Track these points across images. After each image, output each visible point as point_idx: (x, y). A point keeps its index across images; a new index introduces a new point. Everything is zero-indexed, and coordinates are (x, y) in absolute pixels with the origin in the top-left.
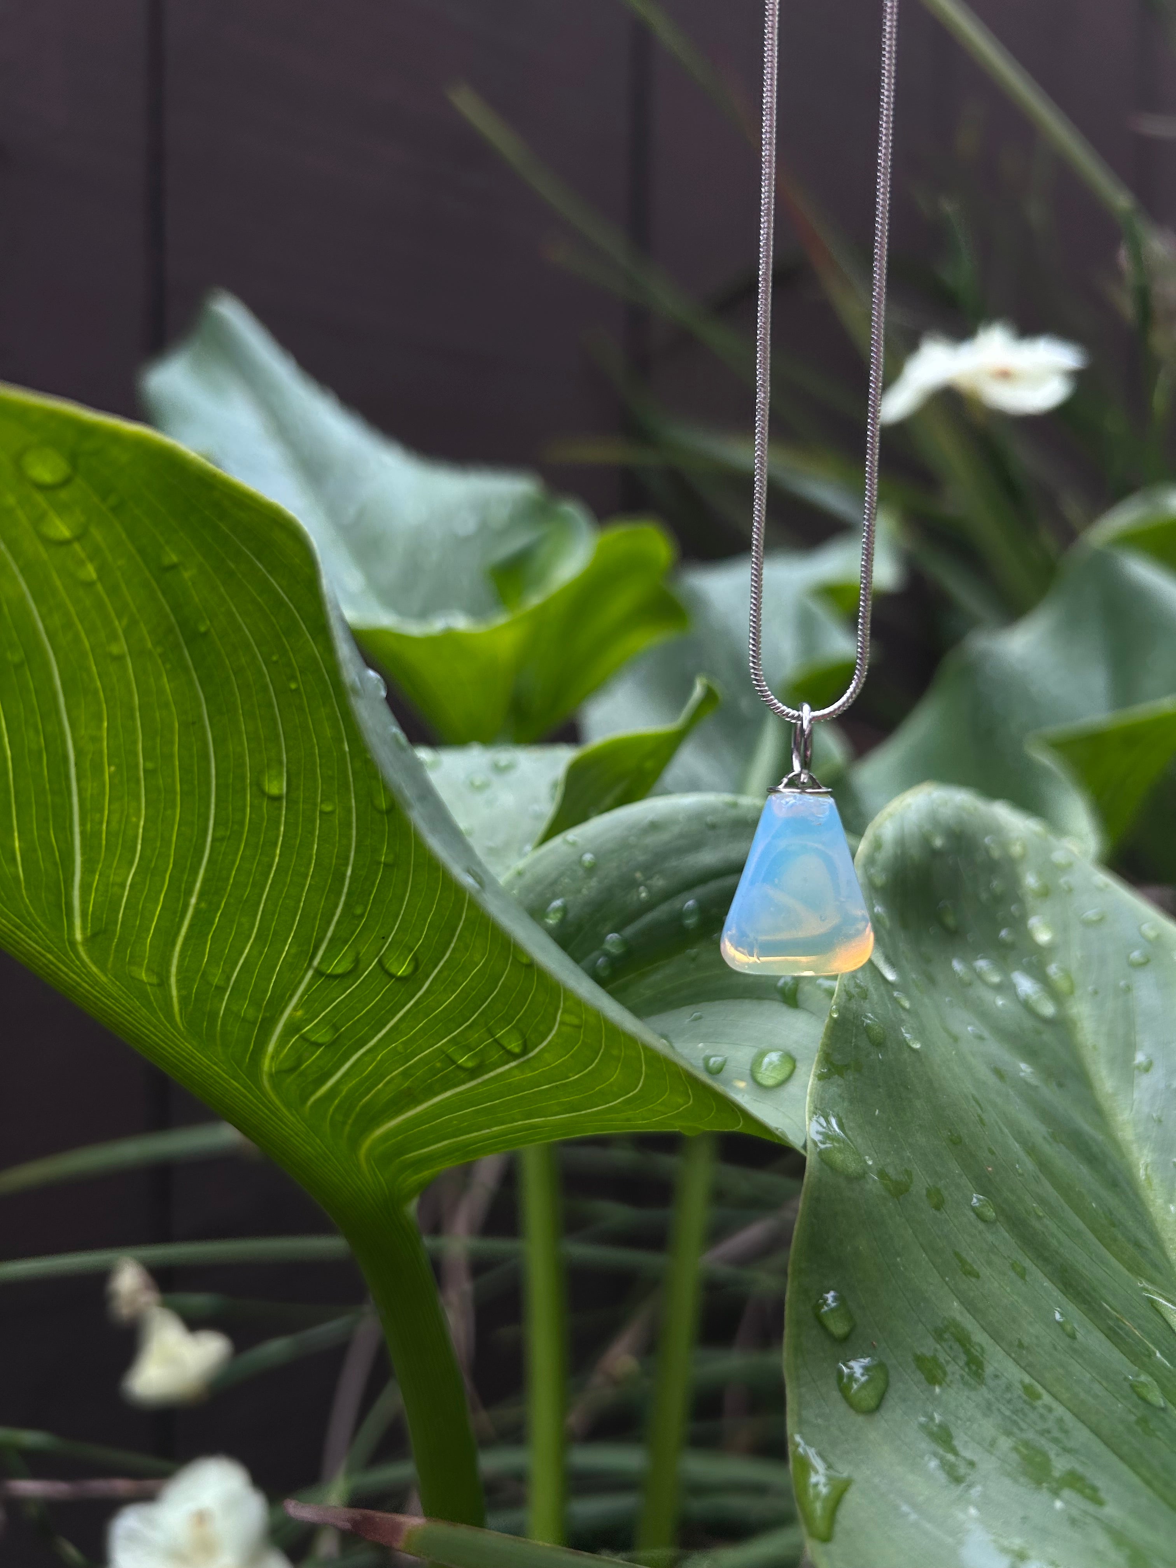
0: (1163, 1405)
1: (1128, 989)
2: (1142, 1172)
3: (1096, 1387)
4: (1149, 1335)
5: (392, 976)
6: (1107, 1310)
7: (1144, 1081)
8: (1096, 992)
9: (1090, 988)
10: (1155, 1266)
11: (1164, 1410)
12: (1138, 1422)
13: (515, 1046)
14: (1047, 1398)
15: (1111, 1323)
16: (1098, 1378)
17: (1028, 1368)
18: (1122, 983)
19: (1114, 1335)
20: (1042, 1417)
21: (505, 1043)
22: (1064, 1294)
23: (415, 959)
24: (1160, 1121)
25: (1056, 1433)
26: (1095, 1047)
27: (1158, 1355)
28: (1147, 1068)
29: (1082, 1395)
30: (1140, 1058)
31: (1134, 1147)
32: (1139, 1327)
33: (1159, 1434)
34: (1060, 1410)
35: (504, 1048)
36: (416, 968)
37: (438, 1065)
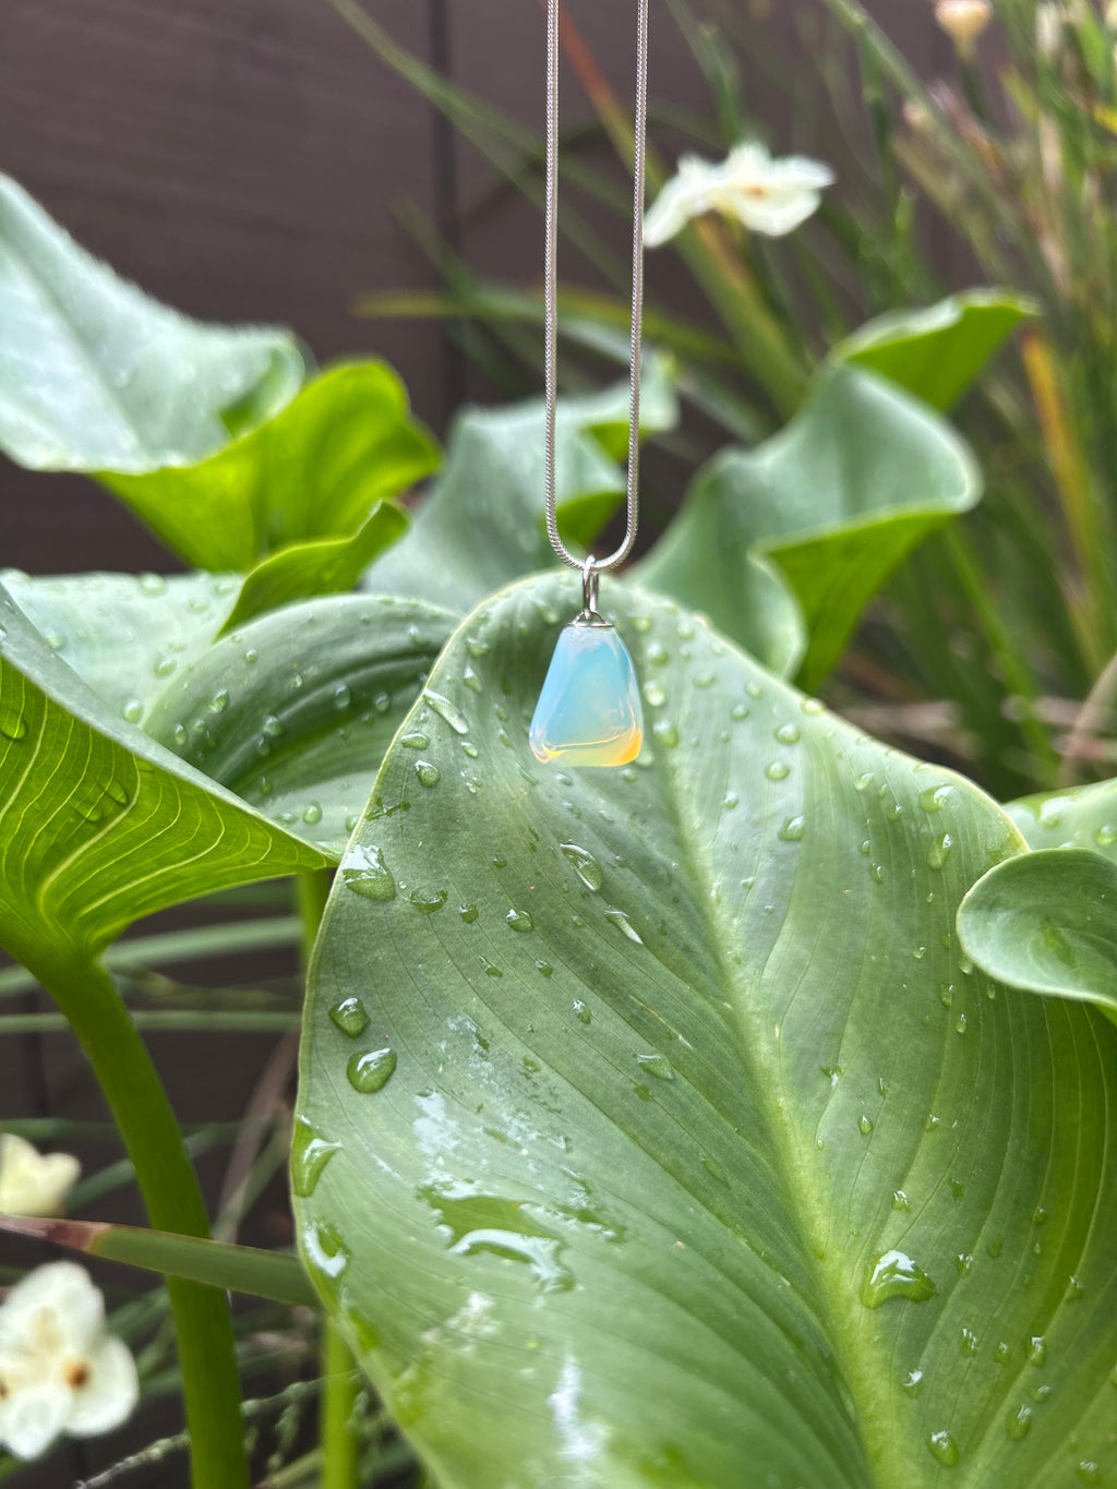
0: (670, 1076)
1: (727, 740)
2: (713, 894)
3: (599, 1062)
4: (674, 1022)
5: (9, 738)
6: (633, 1002)
7: (729, 817)
8: (697, 744)
9: (694, 740)
10: (701, 967)
11: (672, 1081)
12: (636, 1090)
13: (120, 797)
14: (545, 1069)
15: (634, 1012)
16: (604, 1054)
17: (534, 1048)
18: (723, 734)
19: (638, 1022)
20: (535, 1085)
21: (113, 794)
22: (592, 989)
23: (24, 722)
24: (736, 849)
25: (548, 1098)
26: (689, 791)
27: (680, 1037)
28: (733, 806)
29: (583, 1067)
30: (731, 796)
31: (711, 874)
32: (667, 1016)
33: (657, 1099)
34: (555, 1079)
35: (115, 800)
36: (27, 730)
37: (72, 820)
